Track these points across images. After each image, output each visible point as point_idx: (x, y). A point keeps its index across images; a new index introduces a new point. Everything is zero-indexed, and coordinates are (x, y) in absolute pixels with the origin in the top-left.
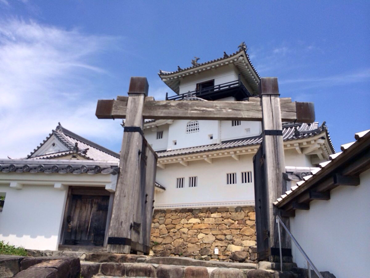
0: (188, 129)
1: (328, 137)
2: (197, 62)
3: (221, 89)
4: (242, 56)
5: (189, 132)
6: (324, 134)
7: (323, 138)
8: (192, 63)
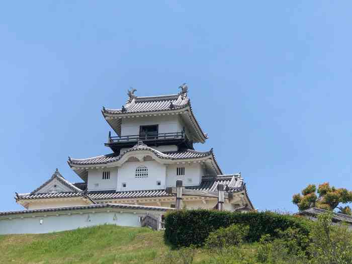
0: (137, 174)
1: (246, 193)
2: (133, 93)
3: (167, 138)
4: (187, 110)
5: (137, 176)
6: (244, 192)
7: (243, 194)
8: (128, 94)
